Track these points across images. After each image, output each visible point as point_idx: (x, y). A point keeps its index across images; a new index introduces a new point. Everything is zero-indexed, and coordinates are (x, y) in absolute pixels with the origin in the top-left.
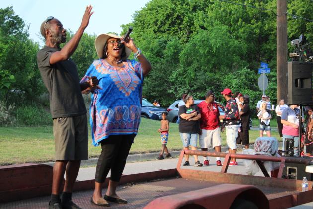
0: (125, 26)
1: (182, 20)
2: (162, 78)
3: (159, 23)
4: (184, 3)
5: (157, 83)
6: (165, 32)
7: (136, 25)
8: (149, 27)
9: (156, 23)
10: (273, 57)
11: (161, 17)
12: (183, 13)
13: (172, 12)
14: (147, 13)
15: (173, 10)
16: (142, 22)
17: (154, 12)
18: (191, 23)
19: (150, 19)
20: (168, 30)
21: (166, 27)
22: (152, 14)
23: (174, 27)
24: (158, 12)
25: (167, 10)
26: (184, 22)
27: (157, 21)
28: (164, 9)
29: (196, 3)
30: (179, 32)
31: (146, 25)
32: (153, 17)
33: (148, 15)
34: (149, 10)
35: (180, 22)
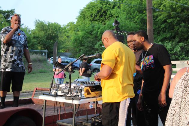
1: (106, 13)
3: (93, 16)
4: (108, 3)
6: (97, 20)
8: (88, 18)
9: (91, 16)
11: (94, 12)
12: (107, 9)
13: (100, 9)
15: (101, 8)
16: (84, 15)
17: (90, 9)
19: (88, 14)
20: (99, 19)
22: (89, 11)
23: (102, 17)
24: (92, 9)
25: (97, 8)
26: (108, 14)
27: (92, 14)
28: (96, 7)
29: (114, 3)
30: (105, 21)
31: (86, 17)
32: (90, 12)
33: (87, 11)
34: (88, 8)
35: (105, 14)
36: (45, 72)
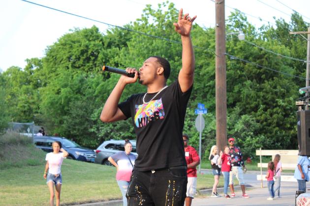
0: (30, 60)
1: (96, 57)
2: (83, 116)
3: (73, 57)
4: (98, 39)
5: (77, 121)
6: (79, 67)
7: (47, 60)
8: (62, 62)
9: (69, 58)
10: (196, 97)
11: (75, 52)
12: (97, 50)
13: (86, 48)
14: (60, 48)
15: (87, 46)
16: (54, 58)
17: (68, 46)
18: (106, 59)
19: (63, 54)
20: (82, 65)
21: (81, 62)
22: (66, 49)
23: (88, 62)
24: (71, 47)
25: (80, 45)
26: (99, 58)
27: (71, 56)
29: (111, 39)
30: (94, 69)
31: (59, 60)
32: (67, 52)
33: (61, 49)
34: (62, 44)
35: (94, 58)
36: (36, 165)
